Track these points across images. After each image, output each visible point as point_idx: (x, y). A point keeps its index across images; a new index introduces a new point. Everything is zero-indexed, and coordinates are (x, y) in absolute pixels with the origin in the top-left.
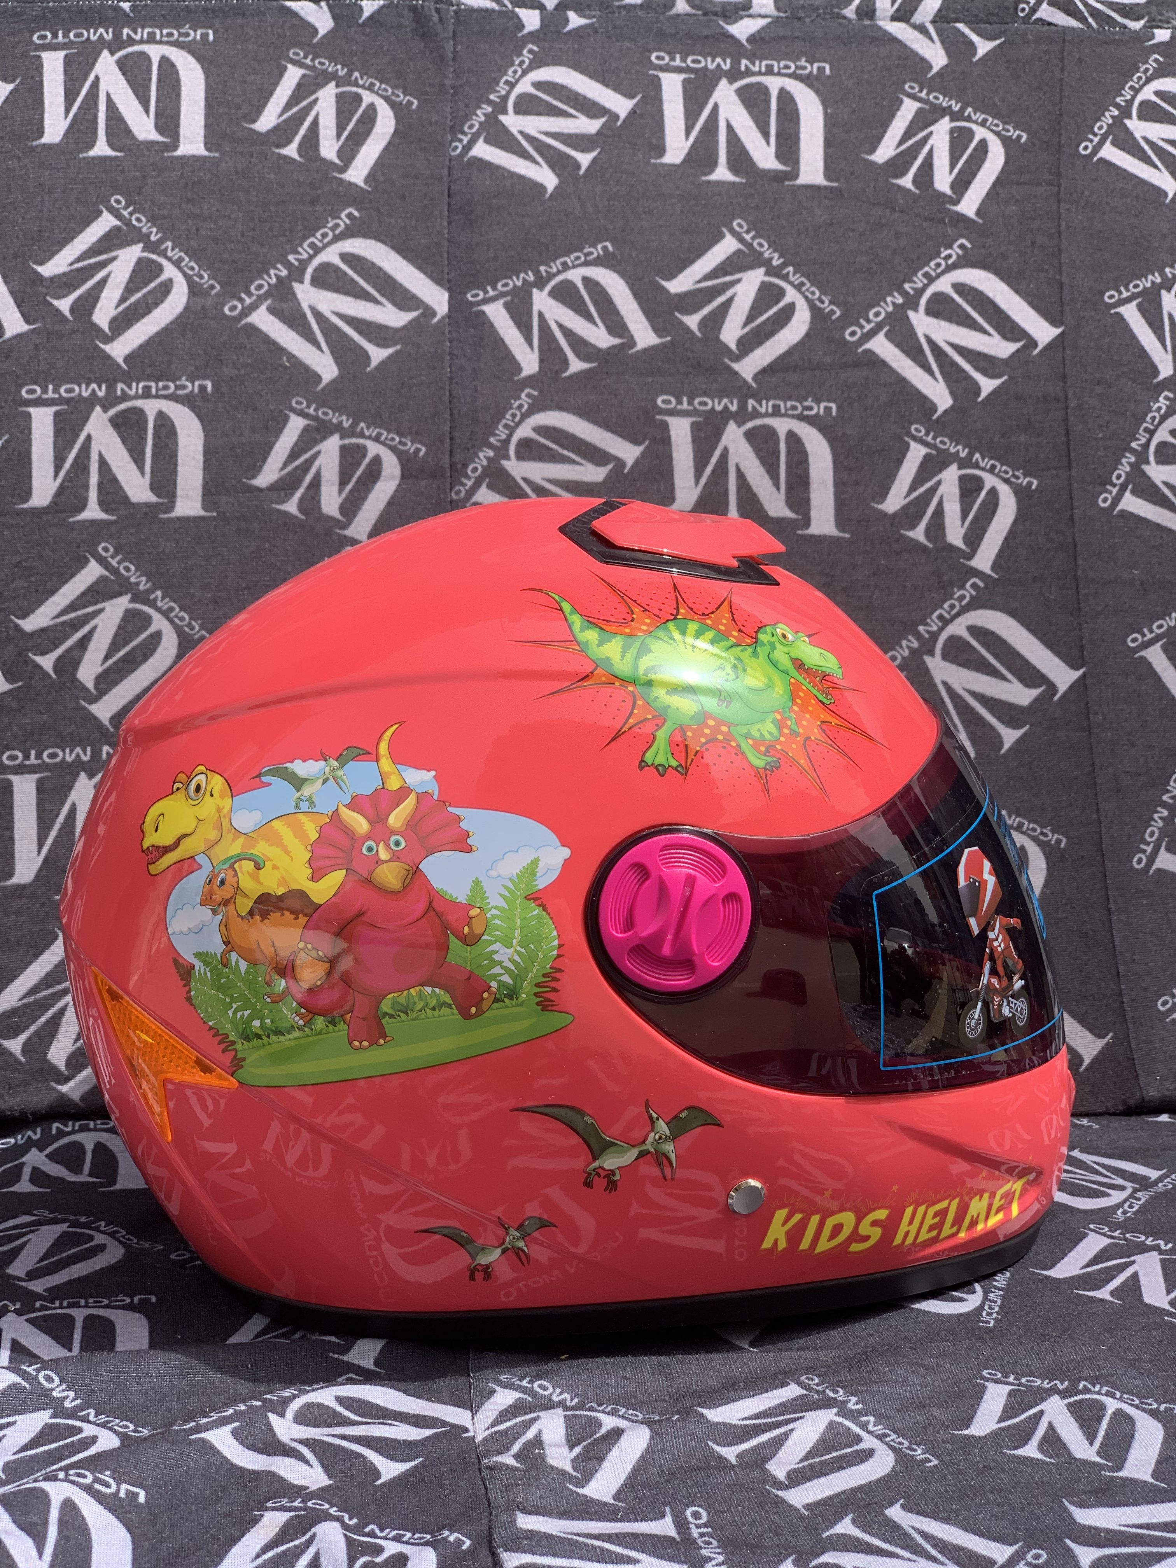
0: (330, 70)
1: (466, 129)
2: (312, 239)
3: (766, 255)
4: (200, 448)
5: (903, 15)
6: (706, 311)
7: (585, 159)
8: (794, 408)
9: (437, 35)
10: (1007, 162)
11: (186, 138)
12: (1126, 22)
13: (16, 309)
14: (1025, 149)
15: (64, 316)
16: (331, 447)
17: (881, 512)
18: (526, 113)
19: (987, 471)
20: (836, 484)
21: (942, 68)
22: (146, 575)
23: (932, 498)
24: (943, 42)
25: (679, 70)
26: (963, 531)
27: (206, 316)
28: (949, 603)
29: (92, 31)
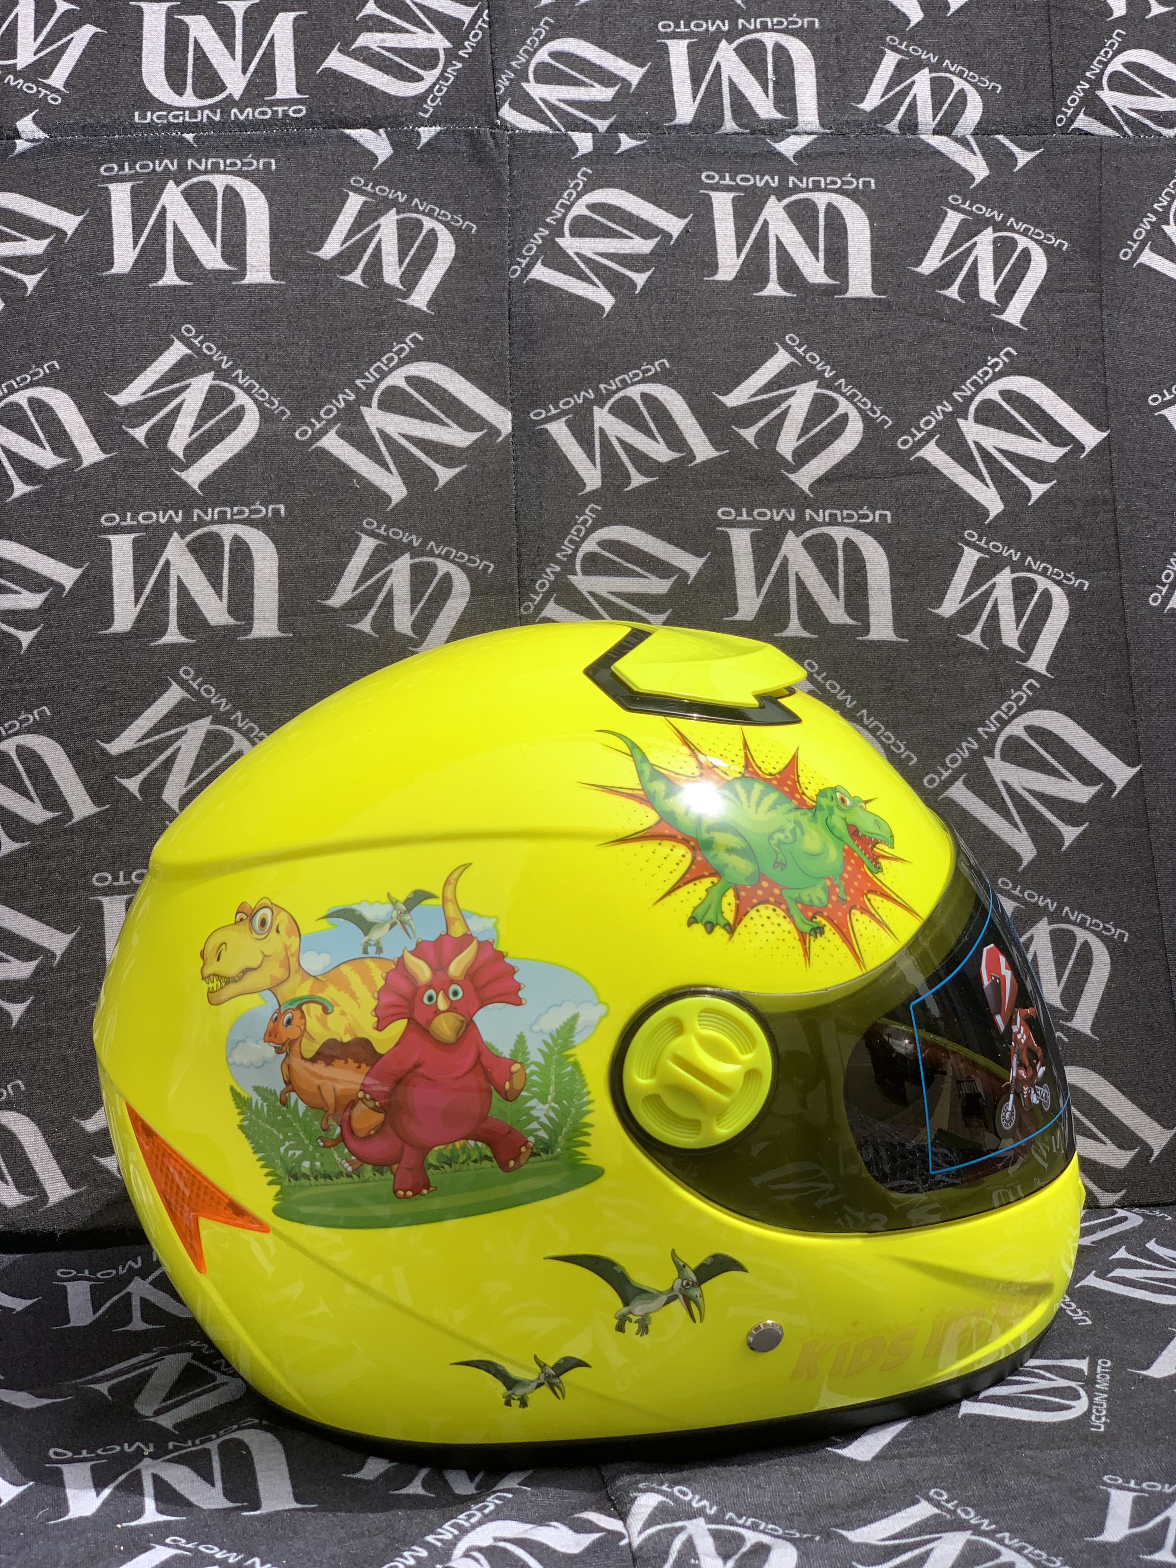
0: (390, 196)
1: (524, 252)
2: (378, 364)
3: (818, 368)
4: (275, 571)
5: (945, 128)
6: (761, 424)
7: (640, 279)
8: (850, 516)
9: (493, 160)
10: (1049, 270)
11: (252, 266)
12: (1161, 129)
13: (92, 438)
14: (1066, 258)
15: (140, 444)
16: (402, 566)
17: (938, 616)
18: (581, 235)
19: (1039, 574)
20: (893, 591)
21: (984, 180)
22: (226, 697)
23: (987, 602)
24: (984, 154)
25: (728, 189)
26: (1018, 633)
27: (277, 441)
28: (1006, 704)
29: (157, 162)
